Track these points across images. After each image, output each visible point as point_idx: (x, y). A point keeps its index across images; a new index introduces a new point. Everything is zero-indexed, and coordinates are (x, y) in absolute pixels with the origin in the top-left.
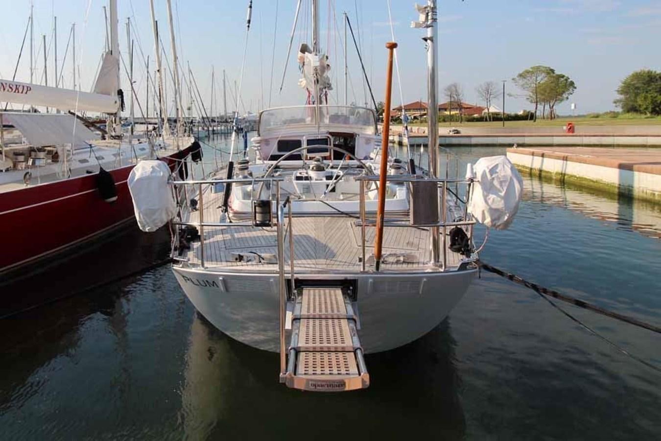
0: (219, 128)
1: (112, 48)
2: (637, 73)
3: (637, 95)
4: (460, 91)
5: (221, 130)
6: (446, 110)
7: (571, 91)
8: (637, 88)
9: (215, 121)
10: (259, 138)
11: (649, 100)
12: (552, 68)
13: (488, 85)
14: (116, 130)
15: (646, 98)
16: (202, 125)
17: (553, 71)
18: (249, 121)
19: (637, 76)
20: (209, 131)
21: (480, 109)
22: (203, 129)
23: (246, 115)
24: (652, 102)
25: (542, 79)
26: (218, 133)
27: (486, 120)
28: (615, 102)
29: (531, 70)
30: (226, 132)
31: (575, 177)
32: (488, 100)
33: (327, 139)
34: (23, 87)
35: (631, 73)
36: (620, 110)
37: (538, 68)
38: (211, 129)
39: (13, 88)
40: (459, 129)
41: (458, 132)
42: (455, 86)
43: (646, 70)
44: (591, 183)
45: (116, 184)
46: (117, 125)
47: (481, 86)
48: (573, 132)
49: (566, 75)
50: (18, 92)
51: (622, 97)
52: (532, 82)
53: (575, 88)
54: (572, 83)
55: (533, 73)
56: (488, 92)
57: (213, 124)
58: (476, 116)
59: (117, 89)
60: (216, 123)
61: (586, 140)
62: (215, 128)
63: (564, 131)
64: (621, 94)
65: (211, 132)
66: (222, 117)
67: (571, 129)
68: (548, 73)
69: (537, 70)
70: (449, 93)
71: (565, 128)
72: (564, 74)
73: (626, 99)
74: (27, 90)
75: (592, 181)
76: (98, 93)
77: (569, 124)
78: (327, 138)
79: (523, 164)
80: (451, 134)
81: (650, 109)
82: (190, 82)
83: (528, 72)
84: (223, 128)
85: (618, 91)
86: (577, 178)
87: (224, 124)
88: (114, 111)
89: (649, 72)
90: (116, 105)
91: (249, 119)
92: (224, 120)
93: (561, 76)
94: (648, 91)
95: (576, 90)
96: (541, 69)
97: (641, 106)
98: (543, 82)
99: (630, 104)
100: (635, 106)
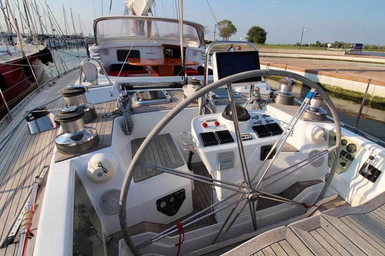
0: (72, 41)
2: (254, 27)
3: (253, 36)
5: (74, 42)
7: (235, 32)
8: (253, 33)
9: (69, 38)
10: (97, 47)
15: (256, 37)
16: (61, 39)
17: (231, 22)
18: (90, 38)
19: (254, 28)
20: (66, 42)
22: (62, 41)
23: (88, 35)
25: (226, 26)
26: (72, 44)
29: (223, 21)
30: (77, 43)
38: (67, 41)
43: (257, 26)
45: (3, 74)
48: (240, 50)
49: (234, 25)
51: (248, 36)
52: (222, 27)
54: (236, 29)
55: (223, 23)
57: (68, 39)
60: (70, 39)
62: (70, 41)
64: (248, 35)
65: (67, 44)
66: (74, 36)
68: (229, 23)
71: (237, 48)
73: (250, 37)
77: (239, 46)
81: (257, 42)
82: (49, 12)
83: (222, 22)
84: (74, 41)
87: (75, 39)
89: (258, 27)
91: (90, 37)
92: (75, 37)
93: (233, 25)
94: (257, 34)
95: (237, 32)
96: (226, 21)
97: (254, 40)
98: (227, 27)
99: (251, 39)
100: (252, 40)
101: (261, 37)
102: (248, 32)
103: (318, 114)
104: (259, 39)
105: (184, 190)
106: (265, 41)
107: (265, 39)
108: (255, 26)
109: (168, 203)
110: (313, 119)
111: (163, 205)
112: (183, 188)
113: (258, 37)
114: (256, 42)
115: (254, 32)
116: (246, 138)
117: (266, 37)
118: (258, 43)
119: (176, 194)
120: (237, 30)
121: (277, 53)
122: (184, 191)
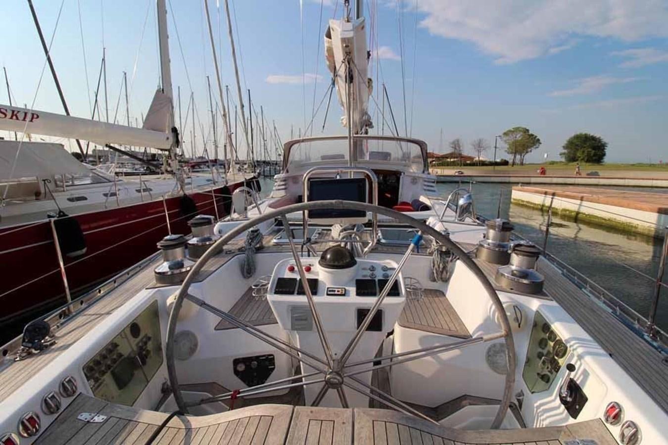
1: (163, 86)
3: (577, 150)
4: (461, 145)
6: (447, 158)
7: (537, 146)
8: (577, 145)
11: (586, 154)
12: (527, 128)
13: (480, 140)
14: (172, 165)
15: (583, 152)
17: (528, 130)
19: (577, 137)
21: (471, 158)
24: (588, 155)
25: (519, 136)
27: (477, 165)
28: (561, 154)
29: (514, 129)
31: (584, 214)
32: (479, 151)
33: (363, 180)
34: (26, 114)
35: (573, 135)
36: (563, 160)
37: (518, 128)
39: (7, 114)
40: (462, 171)
41: (462, 173)
42: (458, 141)
44: (603, 221)
46: (172, 161)
47: (475, 141)
48: (544, 174)
49: (535, 135)
50: (17, 119)
51: (566, 151)
52: (511, 138)
53: (540, 143)
54: (538, 140)
55: (513, 132)
56: (479, 146)
58: (468, 162)
59: (171, 127)
61: (555, 180)
63: (538, 174)
64: (565, 149)
67: (543, 172)
68: (525, 132)
69: (517, 130)
70: (454, 146)
71: (538, 171)
72: (533, 133)
73: (569, 152)
74: (32, 118)
75: (605, 220)
76: (148, 129)
77: (542, 168)
78: (362, 177)
79: (528, 200)
80: (457, 174)
81: (586, 159)
83: (510, 131)
85: (564, 147)
86: (586, 215)
88: (168, 147)
89: (586, 135)
90: (169, 140)
93: (532, 135)
94: (585, 147)
95: (541, 145)
96: (520, 129)
97: (580, 157)
98: (520, 139)
99: (572, 155)
100: (575, 158)
101: (593, 151)
102: (566, 144)
103: (525, 281)
104: (588, 154)
105: (272, 357)
106: (602, 159)
107: (604, 155)
108: (581, 134)
109: (248, 367)
110: (512, 289)
111: (241, 367)
112: (271, 353)
113: (588, 151)
114: (582, 159)
115: (577, 143)
116: (336, 293)
117: (605, 150)
118: (588, 161)
119: (261, 358)
120: (541, 141)
121: (625, 179)
122: (273, 359)
